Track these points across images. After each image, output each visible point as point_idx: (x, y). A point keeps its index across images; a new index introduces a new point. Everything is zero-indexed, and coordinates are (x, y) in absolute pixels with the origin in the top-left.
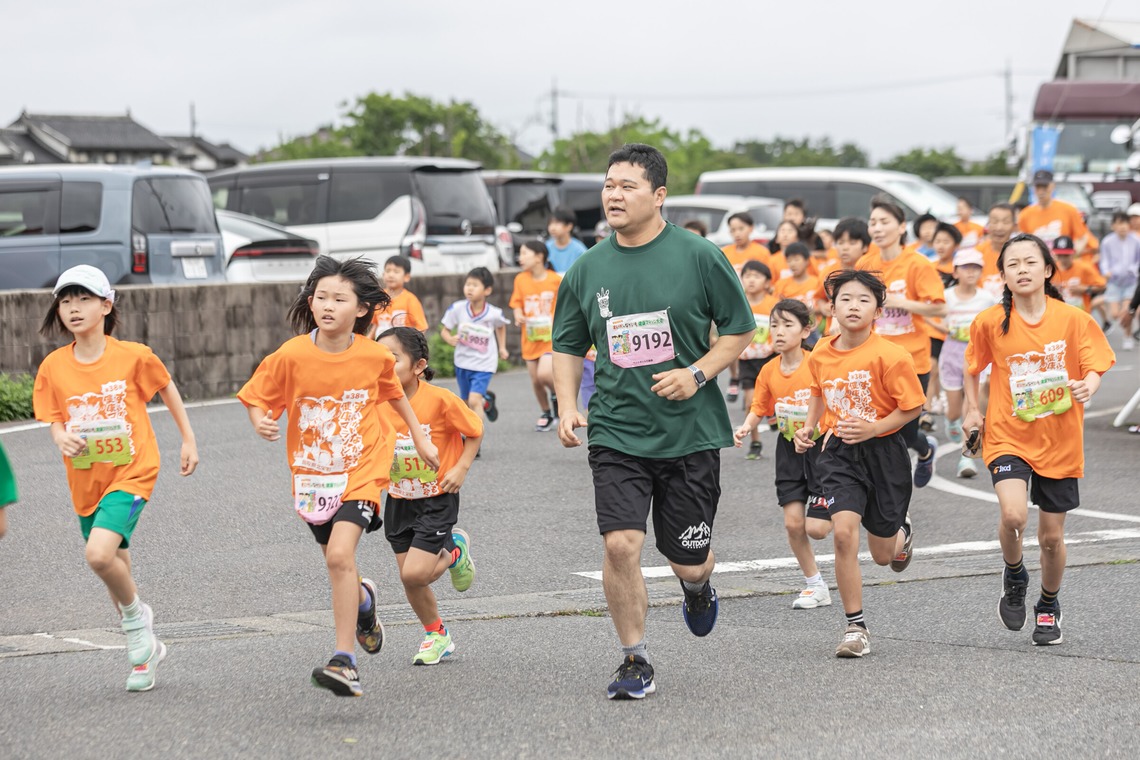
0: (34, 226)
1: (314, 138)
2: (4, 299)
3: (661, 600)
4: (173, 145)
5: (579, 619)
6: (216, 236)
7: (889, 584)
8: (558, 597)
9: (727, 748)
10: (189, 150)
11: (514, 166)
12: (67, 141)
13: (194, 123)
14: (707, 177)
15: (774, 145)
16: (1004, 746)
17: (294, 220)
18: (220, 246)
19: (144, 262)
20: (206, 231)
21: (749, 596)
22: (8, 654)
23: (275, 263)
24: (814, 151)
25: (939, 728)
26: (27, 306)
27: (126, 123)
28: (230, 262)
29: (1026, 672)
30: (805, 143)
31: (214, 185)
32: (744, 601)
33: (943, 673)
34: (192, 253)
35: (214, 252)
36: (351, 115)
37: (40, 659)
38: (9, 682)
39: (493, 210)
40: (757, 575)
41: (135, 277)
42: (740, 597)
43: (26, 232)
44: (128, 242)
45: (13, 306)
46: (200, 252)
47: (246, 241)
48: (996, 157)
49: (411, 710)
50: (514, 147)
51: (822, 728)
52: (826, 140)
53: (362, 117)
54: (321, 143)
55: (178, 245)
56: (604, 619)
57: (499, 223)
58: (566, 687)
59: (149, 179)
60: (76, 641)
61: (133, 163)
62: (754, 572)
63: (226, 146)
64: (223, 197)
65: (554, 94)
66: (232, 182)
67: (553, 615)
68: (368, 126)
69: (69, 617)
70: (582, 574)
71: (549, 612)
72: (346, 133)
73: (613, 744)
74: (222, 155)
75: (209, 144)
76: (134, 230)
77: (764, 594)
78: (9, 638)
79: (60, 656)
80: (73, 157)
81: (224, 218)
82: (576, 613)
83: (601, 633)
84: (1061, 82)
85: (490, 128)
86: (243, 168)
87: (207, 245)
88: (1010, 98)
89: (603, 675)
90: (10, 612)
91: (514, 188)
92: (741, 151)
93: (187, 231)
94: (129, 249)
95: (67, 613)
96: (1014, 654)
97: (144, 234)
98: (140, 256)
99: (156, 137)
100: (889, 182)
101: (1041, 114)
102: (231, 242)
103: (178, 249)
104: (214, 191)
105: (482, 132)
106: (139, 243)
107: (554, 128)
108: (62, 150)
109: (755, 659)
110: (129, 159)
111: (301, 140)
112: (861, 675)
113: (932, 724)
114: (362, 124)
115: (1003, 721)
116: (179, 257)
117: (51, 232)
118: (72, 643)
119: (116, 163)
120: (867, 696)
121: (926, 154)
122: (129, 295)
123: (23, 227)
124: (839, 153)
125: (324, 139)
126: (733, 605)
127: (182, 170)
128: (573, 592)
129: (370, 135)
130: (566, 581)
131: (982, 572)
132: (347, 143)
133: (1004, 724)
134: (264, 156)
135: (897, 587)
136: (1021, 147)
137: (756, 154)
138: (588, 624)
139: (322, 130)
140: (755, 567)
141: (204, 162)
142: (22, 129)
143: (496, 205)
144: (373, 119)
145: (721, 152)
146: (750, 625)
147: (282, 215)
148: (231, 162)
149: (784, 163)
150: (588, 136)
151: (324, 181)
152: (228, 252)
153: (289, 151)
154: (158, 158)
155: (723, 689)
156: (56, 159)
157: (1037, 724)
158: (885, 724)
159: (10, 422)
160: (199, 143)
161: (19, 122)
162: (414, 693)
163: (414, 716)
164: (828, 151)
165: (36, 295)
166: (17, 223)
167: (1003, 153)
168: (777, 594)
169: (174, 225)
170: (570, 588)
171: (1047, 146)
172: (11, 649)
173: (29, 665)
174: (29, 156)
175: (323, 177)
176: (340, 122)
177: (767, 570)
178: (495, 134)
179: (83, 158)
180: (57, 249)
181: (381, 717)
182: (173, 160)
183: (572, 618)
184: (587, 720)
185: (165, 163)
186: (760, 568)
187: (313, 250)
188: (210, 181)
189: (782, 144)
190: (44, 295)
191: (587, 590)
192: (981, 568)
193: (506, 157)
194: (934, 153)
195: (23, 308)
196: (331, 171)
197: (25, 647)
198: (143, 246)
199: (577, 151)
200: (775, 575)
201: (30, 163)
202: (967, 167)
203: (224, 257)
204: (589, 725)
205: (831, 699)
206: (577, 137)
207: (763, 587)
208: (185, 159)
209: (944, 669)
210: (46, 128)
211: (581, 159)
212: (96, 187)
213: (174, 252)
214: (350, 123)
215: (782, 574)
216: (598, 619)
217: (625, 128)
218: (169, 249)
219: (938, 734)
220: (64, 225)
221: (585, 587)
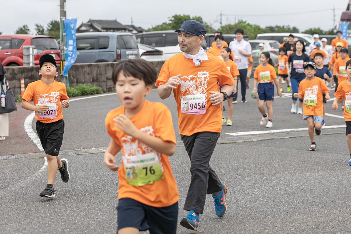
0: (92, 47)
1: (161, 26)
2: (85, 65)
3: (247, 140)
4: (127, 27)
5: (227, 145)
6: (137, 50)
7: (304, 137)
8: (222, 139)
9: (264, 177)
10: (131, 29)
11: (211, 33)
12: (101, 26)
13: (132, 22)
14: (259, 35)
15: (275, 27)
16: (334, 178)
17: (157, 46)
18: (138, 52)
19: (120, 56)
20: (135, 49)
21: (270, 139)
22: (85, 153)
23: (152, 56)
24: (286, 29)
25: (317, 173)
26: (91, 67)
27: (115, 22)
28: (141, 56)
29: (339, 159)
30: (283, 27)
31: (137, 37)
32: (268, 141)
33: (318, 159)
34: (131, 54)
35: (137, 54)
36: (171, 20)
37: (94, 155)
38: (86, 160)
39: (206, 43)
40: (271, 134)
41: (117, 60)
42: (267, 140)
43: (91, 49)
44: (115, 51)
45: (87, 67)
46: (134, 54)
47: (145, 51)
48: (331, 30)
49: (185, 168)
50: (211, 28)
51: (288, 172)
52: (288, 26)
53: (174, 21)
54: (163, 27)
55: (128, 52)
56: (233, 145)
57: (207, 47)
58: (224, 162)
59: (121, 36)
60: (102, 150)
61: (117, 32)
62: (271, 133)
63: (140, 28)
64: (139, 40)
65: (221, 15)
66: (141, 36)
67: (221, 144)
68: (175, 23)
69: (101, 144)
70: (228, 134)
71: (220, 143)
72: (170, 24)
73: (236, 176)
74: (139, 30)
75: (136, 27)
76: (117, 48)
77: (273, 139)
78: (86, 149)
79: (98, 154)
80: (102, 30)
81: (140, 46)
82: (226, 143)
83: (233, 148)
84: (348, 11)
85: (205, 23)
86: (144, 33)
87: (135, 52)
88: (335, 16)
89: (233, 159)
90: (86, 143)
91: (211, 38)
92: (267, 29)
93: (130, 48)
94: (116, 53)
95: (100, 143)
96: (336, 154)
97: (120, 49)
98: (119, 55)
99: (122, 25)
100: (304, 36)
101: (342, 20)
102: (141, 51)
103: (128, 53)
104: (137, 38)
105: (204, 24)
106: (118, 51)
107: (221, 23)
108: (100, 29)
109: (271, 155)
110: (116, 31)
111: (158, 26)
112: (298, 159)
113: (315, 172)
114: (173, 22)
115: (333, 171)
116: (128, 55)
117: (97, 49)
118: (101, 151)
119: (113, 32)
120: (299, 164)
121: (313, 30)
122: (116, 64)
123: (90, 48)
124: (292, 29)
125: (164, 26)
126: (265, 142)
127: (130, 34)
128: (226, 138)
129: (175, 25)
130: (224, 136)
131: (328, 134)
132: (170, 27)
133: (334, 172)
134: (149, 30)
135: (306, 137)
136: (337, 27)
137: (271, 29)
138: (230, 146)
139: (164, 24)
140: (271, 132)
141: (135, 32)
142: (90, 23)
143: (207, 42)
144: (177, 21)
145: (262, 29)
146: (270, 147)
147: (154, 45)
148: (141, 32)
149: (278, 32)
150: (229, 25)
151: (164, 36)
152: (141, 54)
153: (155, 29)
154: (123, 31)
155: (263, 162)
156: (98, 31)
157: (342, 172)
158: (304, 172)
159: (86, 96)
160: (133, 27)
161: (89, 22)
162: (186, 163)
163: (186, 169)
164: (289, 29)
165: (93, 64)
166: (88, 47)
167: (333, 29)
168: (276, 139)
169: (127, 47)
170: (225, 137)
171: (345, 27)
172: (86, 152)
173: (91, 156)
174: (91, 30)
175: (164, 35)
176: (168, 22)
177: (274, 133)
178: (206, 25)
179: (105, 30)
180: (98, 53)
181: (178, 169)
182: (127, 31)
183: (226, 145)
184: (229, 170)
185: (125, 32)
186: (272, 132)
187: (161, 53)
188: (136, 36)
189: (278, 27)
190: (95, 64)
191: (229, 138)
192: (328, 133)
193: (209, 31)
194: (315, 29)
195: (90, 67)
196: (166, 34)
197: (90, 152)
198: (119, 52)
199: (227, 29)
200: (276, 134)
201: (92, 32)
202: (324, 33)
203: (139, 55)
204: (230, 171)
205: (290, 165)
206: (226, 26)
207: (273, 137)
208: (130, 31)
209: (318, 158)
210: (96, 23)
211: (227, 31)
212: (108, 37)
213: (127, 54)
214: (170, 22)
215: (278, 134)
216: (232, 145)
217: (238, 23)
218: (126, 53)
219: (317, 175)
220: (100, 47)
221: (229, 137)
